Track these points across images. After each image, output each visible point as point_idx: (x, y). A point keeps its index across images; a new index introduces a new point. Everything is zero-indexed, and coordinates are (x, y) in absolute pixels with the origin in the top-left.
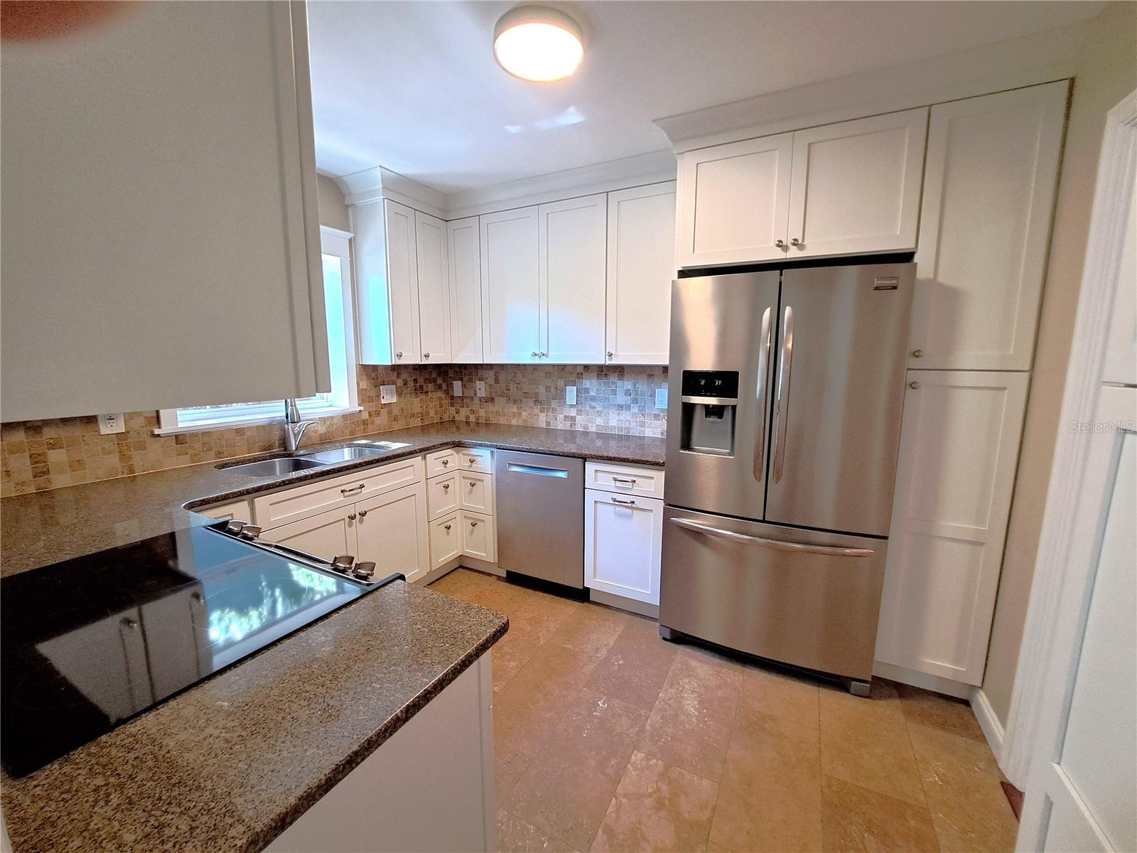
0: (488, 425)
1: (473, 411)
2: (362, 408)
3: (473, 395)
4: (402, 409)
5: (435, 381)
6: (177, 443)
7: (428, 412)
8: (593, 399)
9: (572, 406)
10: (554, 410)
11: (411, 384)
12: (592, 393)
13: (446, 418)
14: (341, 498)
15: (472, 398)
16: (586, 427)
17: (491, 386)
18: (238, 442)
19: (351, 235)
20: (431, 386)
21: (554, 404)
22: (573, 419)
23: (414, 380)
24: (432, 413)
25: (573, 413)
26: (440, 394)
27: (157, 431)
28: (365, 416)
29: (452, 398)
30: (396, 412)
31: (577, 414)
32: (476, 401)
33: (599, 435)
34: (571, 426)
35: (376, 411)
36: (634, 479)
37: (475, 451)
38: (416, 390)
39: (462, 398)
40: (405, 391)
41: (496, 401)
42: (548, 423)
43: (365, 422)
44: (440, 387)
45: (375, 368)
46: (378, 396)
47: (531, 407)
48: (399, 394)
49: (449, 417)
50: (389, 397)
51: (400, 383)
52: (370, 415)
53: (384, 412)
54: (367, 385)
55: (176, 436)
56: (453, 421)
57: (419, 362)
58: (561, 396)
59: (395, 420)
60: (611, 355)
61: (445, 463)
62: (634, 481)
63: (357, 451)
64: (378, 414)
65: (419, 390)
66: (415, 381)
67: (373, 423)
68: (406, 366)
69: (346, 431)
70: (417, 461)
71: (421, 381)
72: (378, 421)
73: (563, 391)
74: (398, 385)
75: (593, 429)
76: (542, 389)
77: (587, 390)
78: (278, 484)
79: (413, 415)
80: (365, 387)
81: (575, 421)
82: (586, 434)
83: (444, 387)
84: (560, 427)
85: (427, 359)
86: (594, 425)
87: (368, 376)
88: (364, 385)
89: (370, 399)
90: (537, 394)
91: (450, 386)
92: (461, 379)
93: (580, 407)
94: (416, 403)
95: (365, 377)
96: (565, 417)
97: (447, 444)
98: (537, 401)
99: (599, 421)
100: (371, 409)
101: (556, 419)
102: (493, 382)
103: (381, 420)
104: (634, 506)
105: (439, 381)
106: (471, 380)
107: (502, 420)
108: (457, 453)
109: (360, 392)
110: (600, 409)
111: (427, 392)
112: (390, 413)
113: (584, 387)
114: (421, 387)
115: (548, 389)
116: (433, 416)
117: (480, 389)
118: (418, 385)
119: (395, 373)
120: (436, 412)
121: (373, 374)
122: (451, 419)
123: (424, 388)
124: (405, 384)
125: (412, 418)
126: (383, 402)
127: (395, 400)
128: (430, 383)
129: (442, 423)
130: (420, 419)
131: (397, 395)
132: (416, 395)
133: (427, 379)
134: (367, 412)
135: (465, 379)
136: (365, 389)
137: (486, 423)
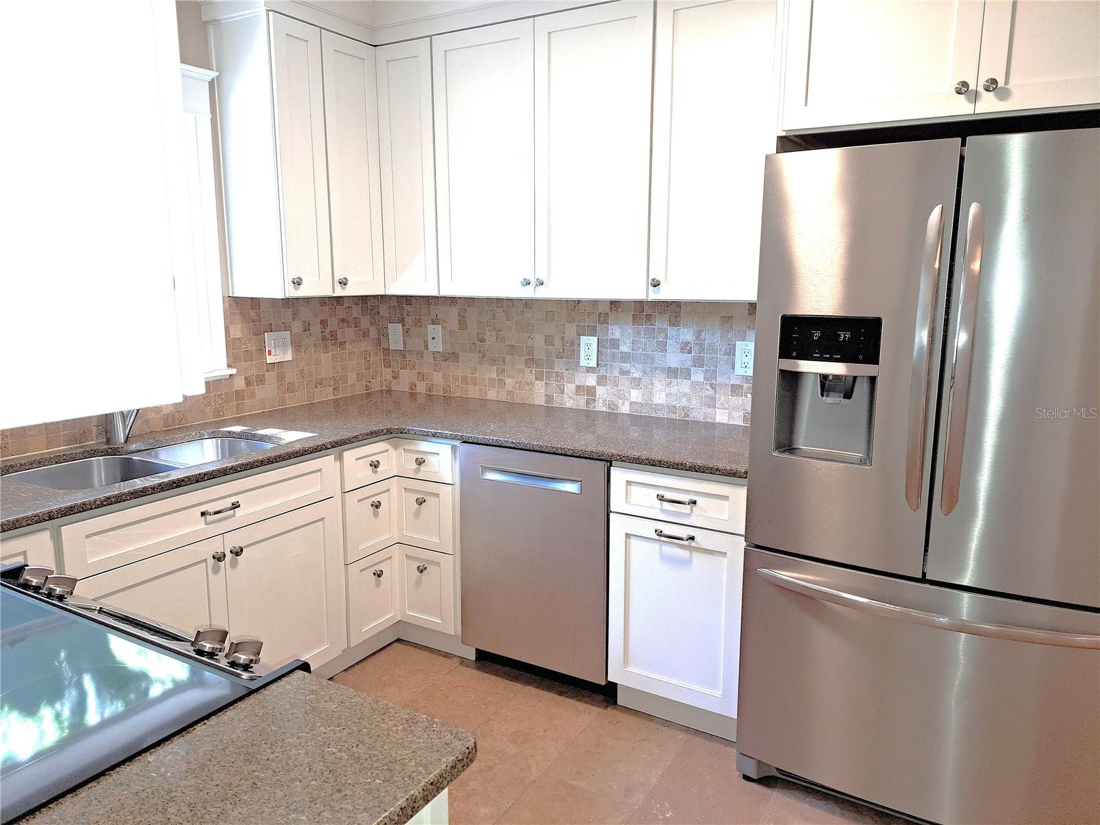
0: (447, 399)
1: (422, 377)
2: (234, 371)
3: (423, 349)
4: (302, 372)
5: (357, 323)
7: (344, 379)
8: (625, 358)
9: (589, 370)
10: (559, 376)
11: (316, 328)
12: (624, 348)
13: (376, 386)
14: (200, 524)
15: (420, 354)
16: (612, 405)
17: (451, 333)
18: (30, 430)
19: (213, 74)
20: (349, 333)
21: (559, 366)
22: (591, 391)
23: (322, 322)
24: (352, 378)
25: (591, 381)
26: (366, 346)
28: (240, 383)
29: (387, 351)
30: (291, 376)
31: (599, 383)
32: (428, 358)
33: (634, 419)
34: (588, 403)
35: (258, 376)
36: (694, 498)
37: (424, 446)
38: (324, 339)
39: (403, 354)
40: (306, 341)
41: (461, 358)
42: (549, 398)
43: (239, 395)
44: (365, 334)
45: (255, 302)
46: (261, 350)
47: (522, 371)
48: (297, 346)
49: (382, 386)
50: (279, 353)
51: (297, 326)
52: (248, 383)
53: (271, 377)
54: (242, 332)
56: (389, 391)
57: (329, 293)
58: (571, 353)
59: (291, 389)
60: (656, 284)
61: (375, 465)
62: (694, 502)
63: (227, 443)
64: (261, 380)
65: (331, 339)
66: (324, 323)
67: (252, 396)
68: (307, 300)
70: (327, 462)
71: (333, 324)
72: (261, 392)
73: (575, 345)
74: (295, 331)
75: (625, 409)
76: (539, 340)
77: (615, 344)
78: (98, 502)
79: (319, 383)
80: (239, 335)
81: (594, 394)
82: (612, 416)
83: (373, 333)
84: (568, 405)
85: (344, 289)
86: (627, 404)
87: (244, 317)
88: (237, 332)
89: (248, 356)
90: (530, 350)
91: (383, 333)
92: (402, 321)
93: (602, 372)
94: (325, 362)
95: (238, 317)
96: (579, 388)
97: (378, 433)
98: (531, 361)
99: (635, 395)
100: (249, 373)
101: (562, 392)
102: (455, 327)
103: (267, 392)
104: (693, 544)
105: (365, 323)
106: (418, 323)
107: (473, 392)
108: (396, 447)
109: (231, 343)
110: (636, 375)
111: (343, 343)
112: (281, 378)
113: (610, 336)
114: (333, 335)
115: (549, 340)
116: (354, 384)
117: (433, 338)
118: (328, 330)
119: (289, 312)
120: (359, 377)
121: (253, 313)
122: (384, 388)
123: (339, 336)
124: (306, 329)
125: (319, 386)
126: (269, 360)
127: (289, 357)
128: (349, 327)
129: (368, 395)
130: (331, 388)
131: (293, 348)
132: (326, 350)
133: (343, 320)
134: (243, 377)
135: (408, 320)
136: (239, 339)
137: (444, 396)
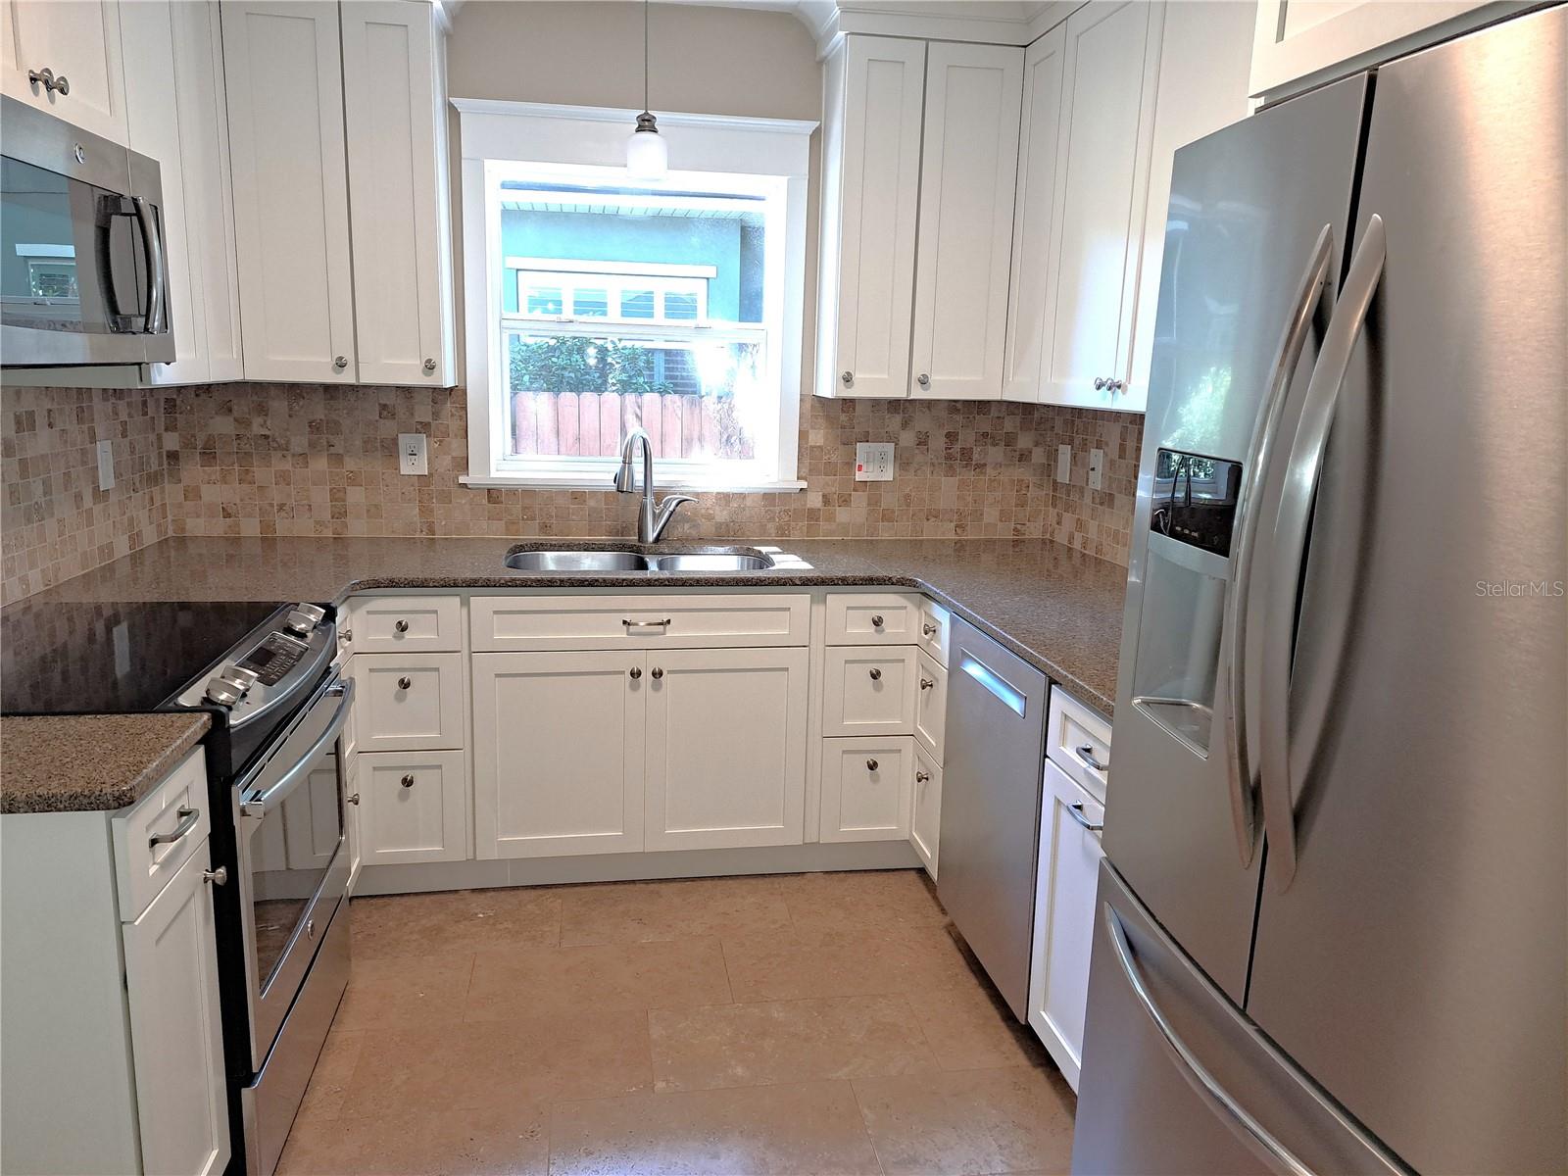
0: (1099, 562)
1: (1080, 524)
2: (804, 484)
3: (1084, 483)
4: (907, 497)
5: (1010, 441)
6: (489, 501)
7: (978, 515)
11: (938, 442)
13: (1034, 531)
14: (621, 634)
15: (1082, 491)
17: (1112, 463)
18: (573, 514)
19: (810, 126)
20: (996, 453)
23: (948, 435)
24: (991, 515)
26: (1021, 472)
27: (462, 480)
28: (815, 500)
29: (1055, 482)
30: (889, 501)
32: (1088, 500)
35: (841, 494)
38: (949, 457)
39: (1069, 488)
40: (919, 458)
41: (1117, 502)
43: (813, 515)
44: (1024, 457)
45: (848, 404)
46: (850, 464)
48: (902, 462)
50: (875, 466)
51: (908, 438)
52: (826, 500)
53: (860, 500)
54: (826, 439)
55: (489, 490)
56: (1052, 542)
57: (902, 394)
59: (887, 517)
61: (877, 622)
64: (845, 501)
65: (956, 458)
66: (951, 437)
67: (831, 518)
69: (769, 525)
70: (800, 601)
71: (967, 438)
72: (842, 515)
74: (903, 444)
79: (933, 515)
80: (820, 442)
83: (1038, 456)
85: (926, 388)
87: (831, 420)
88: (817, 438)
89: (830, 469)
91: (1052, 455)
92: (1071, 442)
94: (948, 490)
95: (820, 421)
97: (902, 582)
100: (828, 490)
102: (1115, 454)
103: (853, 515)
105: (1024, 441)
106: (1085, 448)
108: (918, 607)
109: (805, 450)
111: (981, 467)
112: (874, 502)
114: (966, 454)
116: (993, 522)
117: (1093, 469)
118: (958, 447)
119: (898, 419)
120: (1004, 516)
121: (843, 417)
122: (1048, 536)
123: (975, 456)
124: (923, 441)
125: (933, 519)
126: (859, 476)
127: (888, 475)
128: (995, 445)
129: (1016, 543)
130: (953, 525)
131: (897, 466)
132: (951, 471)
133: (985, 435)
134: (821, 493)
135: (1077, 442)
136: (819, 447)
137: (1096, 558)
